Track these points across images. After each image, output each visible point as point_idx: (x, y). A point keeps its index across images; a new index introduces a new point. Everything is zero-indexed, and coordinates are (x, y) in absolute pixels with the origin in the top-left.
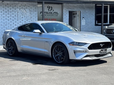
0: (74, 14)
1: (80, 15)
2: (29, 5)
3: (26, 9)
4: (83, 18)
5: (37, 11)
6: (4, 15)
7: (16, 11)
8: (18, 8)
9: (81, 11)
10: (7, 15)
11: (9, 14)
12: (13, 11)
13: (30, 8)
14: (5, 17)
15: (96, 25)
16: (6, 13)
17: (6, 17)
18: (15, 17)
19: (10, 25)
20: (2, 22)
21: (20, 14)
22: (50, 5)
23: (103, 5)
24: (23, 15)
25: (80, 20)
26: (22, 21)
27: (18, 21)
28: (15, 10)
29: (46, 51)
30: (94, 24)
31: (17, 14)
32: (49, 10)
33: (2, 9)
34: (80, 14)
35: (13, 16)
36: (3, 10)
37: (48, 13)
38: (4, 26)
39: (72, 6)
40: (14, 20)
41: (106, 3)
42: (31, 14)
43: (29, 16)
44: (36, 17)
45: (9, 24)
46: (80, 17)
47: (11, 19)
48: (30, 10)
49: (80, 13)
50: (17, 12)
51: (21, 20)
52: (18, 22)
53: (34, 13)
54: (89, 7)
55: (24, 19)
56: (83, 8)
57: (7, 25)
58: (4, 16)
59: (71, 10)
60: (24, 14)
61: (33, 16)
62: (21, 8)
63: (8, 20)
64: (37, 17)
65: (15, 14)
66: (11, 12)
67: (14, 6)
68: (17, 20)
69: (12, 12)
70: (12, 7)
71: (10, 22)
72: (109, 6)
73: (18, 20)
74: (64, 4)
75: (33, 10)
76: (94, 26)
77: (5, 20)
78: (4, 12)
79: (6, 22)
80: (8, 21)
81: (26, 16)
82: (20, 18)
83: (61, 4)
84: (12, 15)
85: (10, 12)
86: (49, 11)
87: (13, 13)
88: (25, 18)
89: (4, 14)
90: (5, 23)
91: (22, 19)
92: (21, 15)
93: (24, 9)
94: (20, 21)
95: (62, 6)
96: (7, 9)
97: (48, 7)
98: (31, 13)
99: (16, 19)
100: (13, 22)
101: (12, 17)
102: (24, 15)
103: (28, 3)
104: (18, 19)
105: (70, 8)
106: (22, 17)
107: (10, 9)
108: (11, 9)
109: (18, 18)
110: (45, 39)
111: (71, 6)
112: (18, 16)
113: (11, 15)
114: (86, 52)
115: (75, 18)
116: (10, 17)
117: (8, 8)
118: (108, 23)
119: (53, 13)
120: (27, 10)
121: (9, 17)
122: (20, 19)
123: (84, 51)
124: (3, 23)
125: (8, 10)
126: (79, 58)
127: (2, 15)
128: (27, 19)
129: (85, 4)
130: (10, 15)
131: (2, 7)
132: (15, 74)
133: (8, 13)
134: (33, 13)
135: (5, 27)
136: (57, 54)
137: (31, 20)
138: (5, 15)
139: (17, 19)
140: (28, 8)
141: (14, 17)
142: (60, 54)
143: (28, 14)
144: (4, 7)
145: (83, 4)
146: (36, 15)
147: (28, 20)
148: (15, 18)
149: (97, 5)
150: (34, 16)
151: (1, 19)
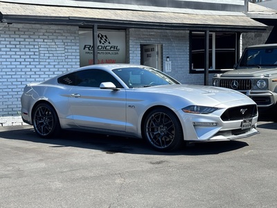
0: (147, 50)
1: (162, 53)
2: (62, 31)
3: (56, 41)
4: (168, 57)
5: (78, 44)
6: (11, 53)
7: (37, 43)
8: (41, 37)
9: (164, 45)
10: (17, 53)
11: (22, 50)
12: (29, 45)
13: (65, 38)
14: (12, 57)
15: (192, 72)
16: (16, 48)
17: (16, 57)
18: (34, 57)
19: (24, 73)
20: (8, 67)
21: (43, 49)
22: (103, 32)
23: (208, 33)
24: (50, 52)
25: (162, 62)
26: (49, 64)
28: (34, 41)
29: (129, 125)
30: (189, 69)
31: (37, 50)
32: (100, 42)
33: (7, 39)
34: (162, 50)
35: (30, 55)
36: (8, 43)
37: (100, 47)
38: (12, 75)
39: (146, 33)
40: (32, 63)
41: (212, 29)
42: (66, 51)
43: (63, 55)
44: (76, 56)
45: (21, 71)
46: (162, 56)
47: (25, 61)
48: (64, 41)
49: (162, 48)
50: (37, 47)
51: (47, 63)
52: (39, 66)
53: (73, 47)
54: (178, 37)
55: (52, 61)
56: (166, 37)
57: (18, 73)
58: (11, 55)
59: (143, 42)
60: (53, 49)
61: (70, 54)
62: (46, 37)
63: (21, 62)
64: (79, 57)
65: (34, 50)
66: (25, 45)
67: (32, 33)
68: (38, 63)
69: (27, 46)
70: (27, 36)
71: (24, 66)
72: (214, 34)
74: (130, 30)
75: (70, 41)
76: (188, 74)
77: (12, 63)
78: (11, 46)
79: (16, 68)
80: (21, 64)
81: (56, 55)
82: (45, 58)
83: (125, 29)
84: (27, 53)
85: (23, 46)
86: (101, 44)
87: (30, 49)
88: (55, 58)
89: (10, 51)
90: (13, 70)
91: (49, 61)
92: (45, 52)
93: (53, 39)
94: (45, 65)
95: (126, 34)
96: (16, 39)
97: (99, 36)
98: (66, 47)
99: (36, 60)
100: (30, 66)
101: (28, 57)
102: (52, 52)
103: (59, 27)
104: (40, 60)
105: (143, 39)
106: (49, 57)
107: (23, 40)
108: (26, 40)
109: (39, 58)
110: (126, 100)
111: (144, 33)
112: (40, 54)
113: (25, 52)
114: (217, 125)
115: (151, 58)
116: (24, 57)
117: (20, 38)
118: (214, 68)
119: (109, 48)
120: (59, 42)
121: (22, 57)
122: (44, 60)
123: (213, 123)
124: (10, 70)
125: (20, 42)
126: (204, 137)
127: (8, 53)
128: (57, 61)
129: (171, 31)
131: (8, 36)
132: (92, 174)
133: (20, 49)
134: (70, 47)
135: (13, 77)
136: (156, 130)
137: (66, 63)
138: (14, 53)
139: (37, 60)
140: (59, 37)
141: (32, 57)
142: (162, 130)
143: (60, 50)
144: (12, 36)
145: (168, 31)
146: (76, 52)
147: (60, 63)
148: (34, 59)
149: (193, 32)
150: (73, 54)
151: (5, 60)
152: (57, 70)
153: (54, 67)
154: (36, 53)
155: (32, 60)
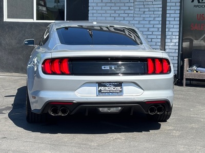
6: (106, 8)
14: (107, 12)
17: (111, 12)
18: (129, 12)
21: (139, 3)
24: (146, 6)
26: (144, 20)
27: (134, 20)
31: (132, 4)
35: (124, 10)
40: (126, 19)
44: (175, 10)
47: (119, 16)
50: (132, 1)
51: (142, 19)
55: (147, 16)
60: (149, 3)
63: (115, 17)
65: (129, 4)
68: (132, 19)
69: (122, 1)
73: (134, 17)
77: (107, 19)
80: (115, 20)
81: (153, 9)
82: (140, 12)
84: (121, 8)
85: (119, 1)
87: (125, 3)
88: (150, 13)
89: (106, 6)
91: (144, 16)
92: (140, 6)
94: (139, 21)
99: (130, 15)
102: (148, 6)
104: (135, 15)
106: (144, 12)
112: (135, 8)
113: (120, 7)
116: (119, 12)
121: (117, 12)
122: (139, 15)
127: (103, 8)
128: (153, 16)
130: (118, 8)
133: (115, 4)
138: (109, 8)
139: (132, 15)
143: (158, 4)
146: (176, 6)
151: (100, 15)
152: (152, 26)
153: (149, 24)
154: (131, 8)
155: (127, 15)
